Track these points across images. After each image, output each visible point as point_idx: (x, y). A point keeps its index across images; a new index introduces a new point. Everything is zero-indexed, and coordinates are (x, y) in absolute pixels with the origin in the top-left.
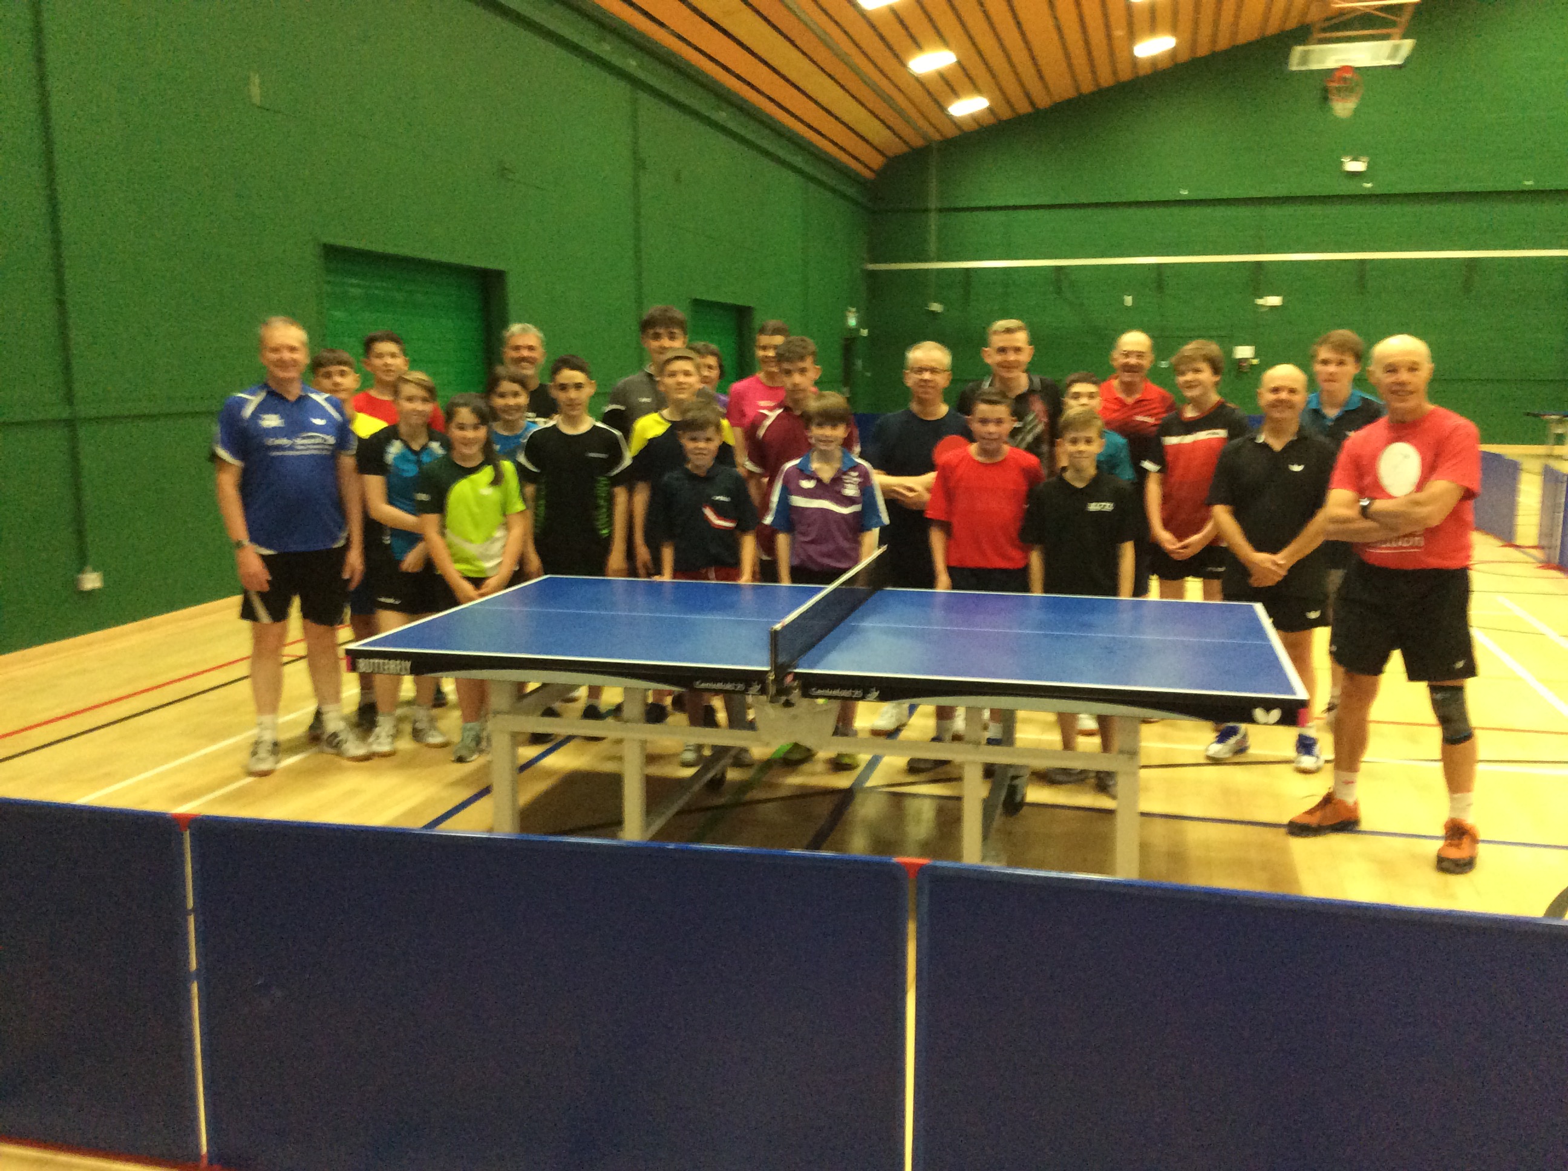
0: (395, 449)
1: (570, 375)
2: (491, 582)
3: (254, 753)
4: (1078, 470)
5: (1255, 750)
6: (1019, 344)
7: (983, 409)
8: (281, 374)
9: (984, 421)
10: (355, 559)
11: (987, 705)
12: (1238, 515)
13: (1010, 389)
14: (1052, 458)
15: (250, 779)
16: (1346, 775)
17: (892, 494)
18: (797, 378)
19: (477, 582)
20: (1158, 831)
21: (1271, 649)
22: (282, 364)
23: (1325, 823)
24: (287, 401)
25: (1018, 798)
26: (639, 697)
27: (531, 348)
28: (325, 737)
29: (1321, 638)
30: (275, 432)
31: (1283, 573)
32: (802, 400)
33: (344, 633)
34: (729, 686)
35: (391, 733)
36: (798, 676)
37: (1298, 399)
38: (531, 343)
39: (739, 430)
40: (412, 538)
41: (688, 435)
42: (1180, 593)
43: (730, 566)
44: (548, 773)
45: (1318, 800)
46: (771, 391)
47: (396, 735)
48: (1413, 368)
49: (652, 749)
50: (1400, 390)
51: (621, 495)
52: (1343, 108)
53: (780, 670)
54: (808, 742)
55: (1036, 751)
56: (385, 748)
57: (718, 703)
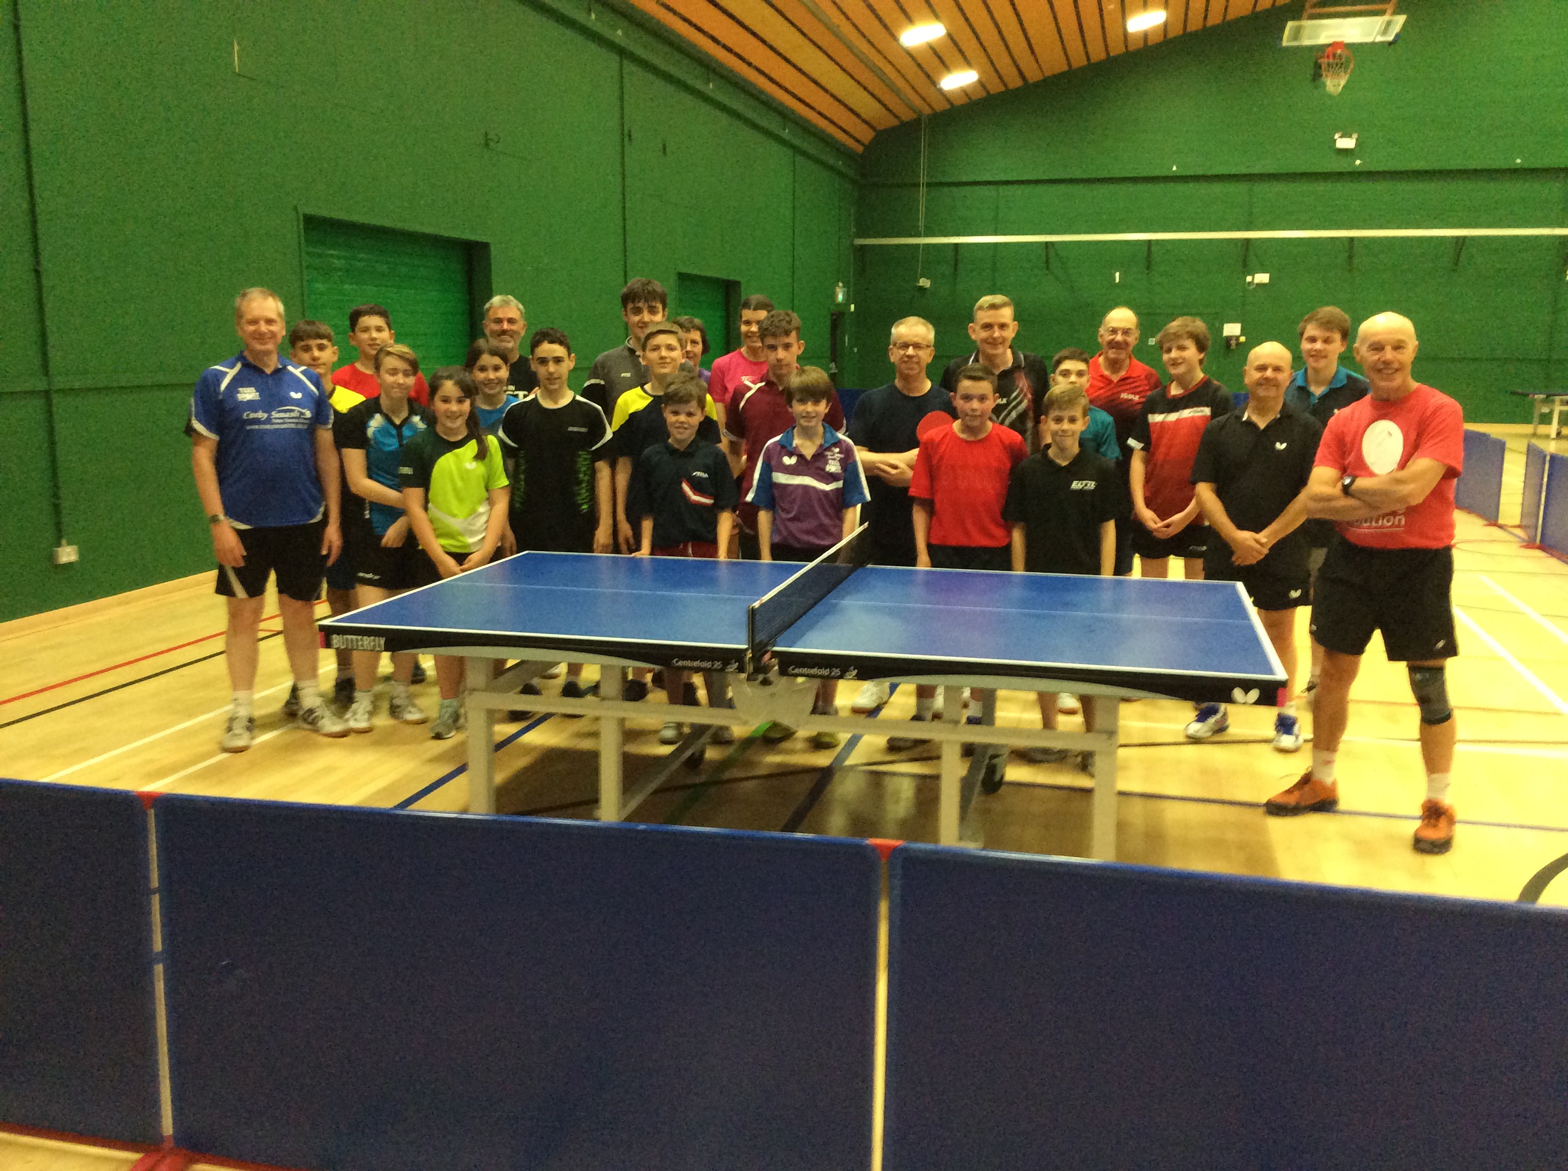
0: (376, 422)
1: (549, 349)
2: (474, 558)
3: (230, 729)
4: (1062, 450)
5: (1235, 730)
6: (1003, 320)
7: (966, 385)
8: (259, 347)
9: (968, 398)
10: (333, 534)
11: (966, 686)
12: (1220, 493)
13: (997, 366)
14: (1037, 435)
15: (225, 755)
16: (1325, 755)
17: (876, 472)
18: (781, 353)
19: (460, 558)
20: (1136, 811)
21: (1251, 628)
22: (260, 337)
23: (1303, 803)
24: (263, 372)
25: (997, 778)
26: (618, 675)
27: (511, 321)
28: (301, 713)
29: (1303, 616)
30: (251, 405)
31: (1266, 551)
32: (785, 375)
33: (322, 610)
34: (707, 665)
35: (368, 709)
36: (775, 654)
37: (1284, 377)
38: (510, 315)
39: (720, 405)
40: (393, 513)
41: (669, 408)
42: (1164, 573)
43: (707, 543)
44: (528, 749)
45: (1296, 779)
46: (754, 365)
47: (372, 713)
48: (1398, 346)
49: (628, 725)
50: (1384, 368)
51: (603, 470)
52: (1334, 84)
53: (759, 648)
54: (786, 721)
55: (1016, 731)
56: (363, 725)
57: (698, 680)
